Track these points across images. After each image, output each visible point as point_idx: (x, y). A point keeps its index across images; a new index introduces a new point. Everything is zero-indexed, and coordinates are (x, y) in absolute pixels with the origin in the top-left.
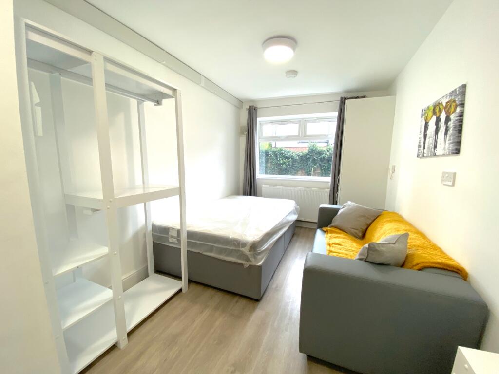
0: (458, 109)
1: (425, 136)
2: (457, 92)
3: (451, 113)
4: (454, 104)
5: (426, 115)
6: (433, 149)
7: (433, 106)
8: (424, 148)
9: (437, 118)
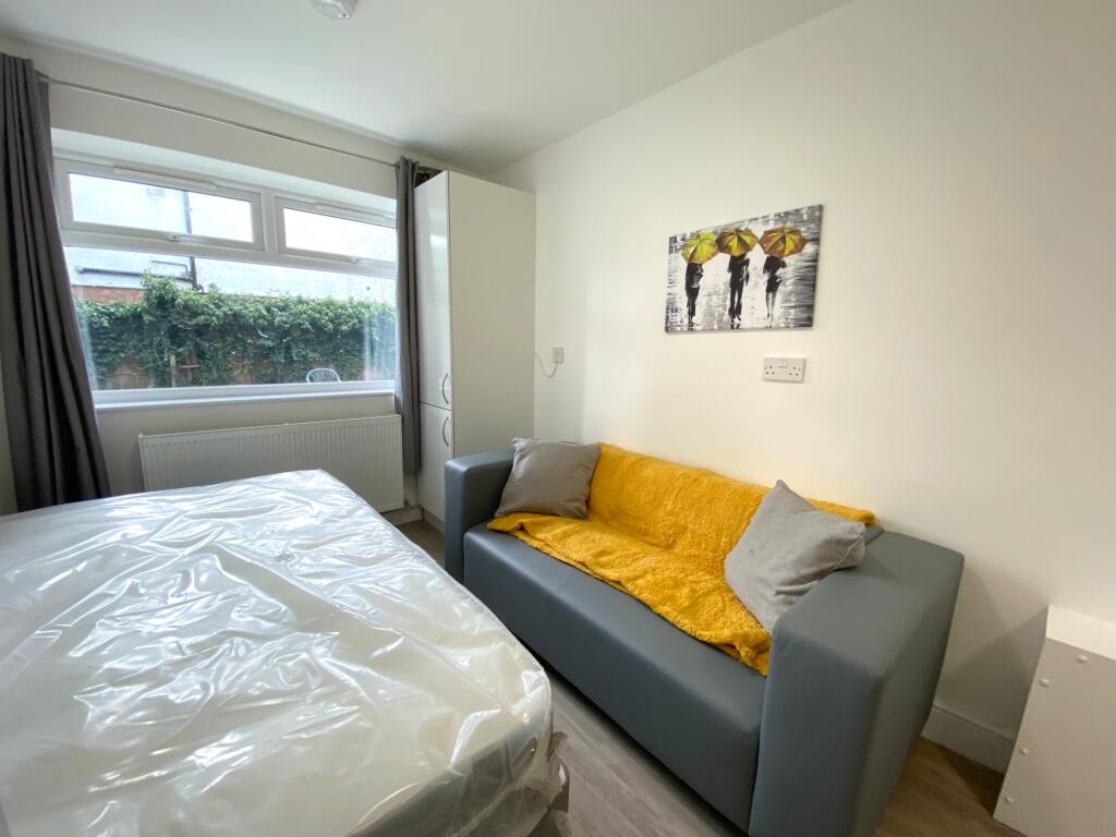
0: (809, 249)
1: (692, 293)
2: (805, 217)
3: (787, 252)
4: (796, 237)
5: (691, 250)
6: (727, 317)
7: (715, 233)
8: (692, 313)
9: (733, 258)
